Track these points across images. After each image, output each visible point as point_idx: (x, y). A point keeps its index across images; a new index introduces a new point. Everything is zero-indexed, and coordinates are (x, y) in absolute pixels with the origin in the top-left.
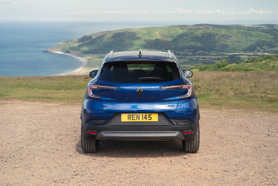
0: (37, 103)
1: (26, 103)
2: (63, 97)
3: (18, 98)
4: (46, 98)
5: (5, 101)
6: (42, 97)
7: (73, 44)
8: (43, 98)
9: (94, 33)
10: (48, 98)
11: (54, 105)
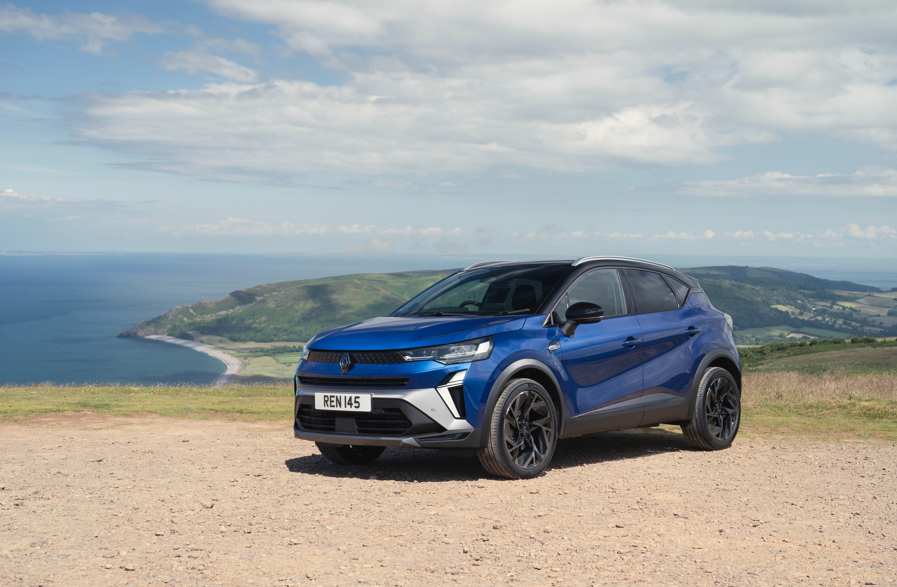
0: (218, 423)
1: (185, 422)
2: (283, 410)
3: (156, 412)
4: (237, 412)
5: (121, 419)
6: (223, 410)
7: (202, 315)
8: (228, 412)
9: (259, 286)
10: (241, 412)
11: (268, 427)
